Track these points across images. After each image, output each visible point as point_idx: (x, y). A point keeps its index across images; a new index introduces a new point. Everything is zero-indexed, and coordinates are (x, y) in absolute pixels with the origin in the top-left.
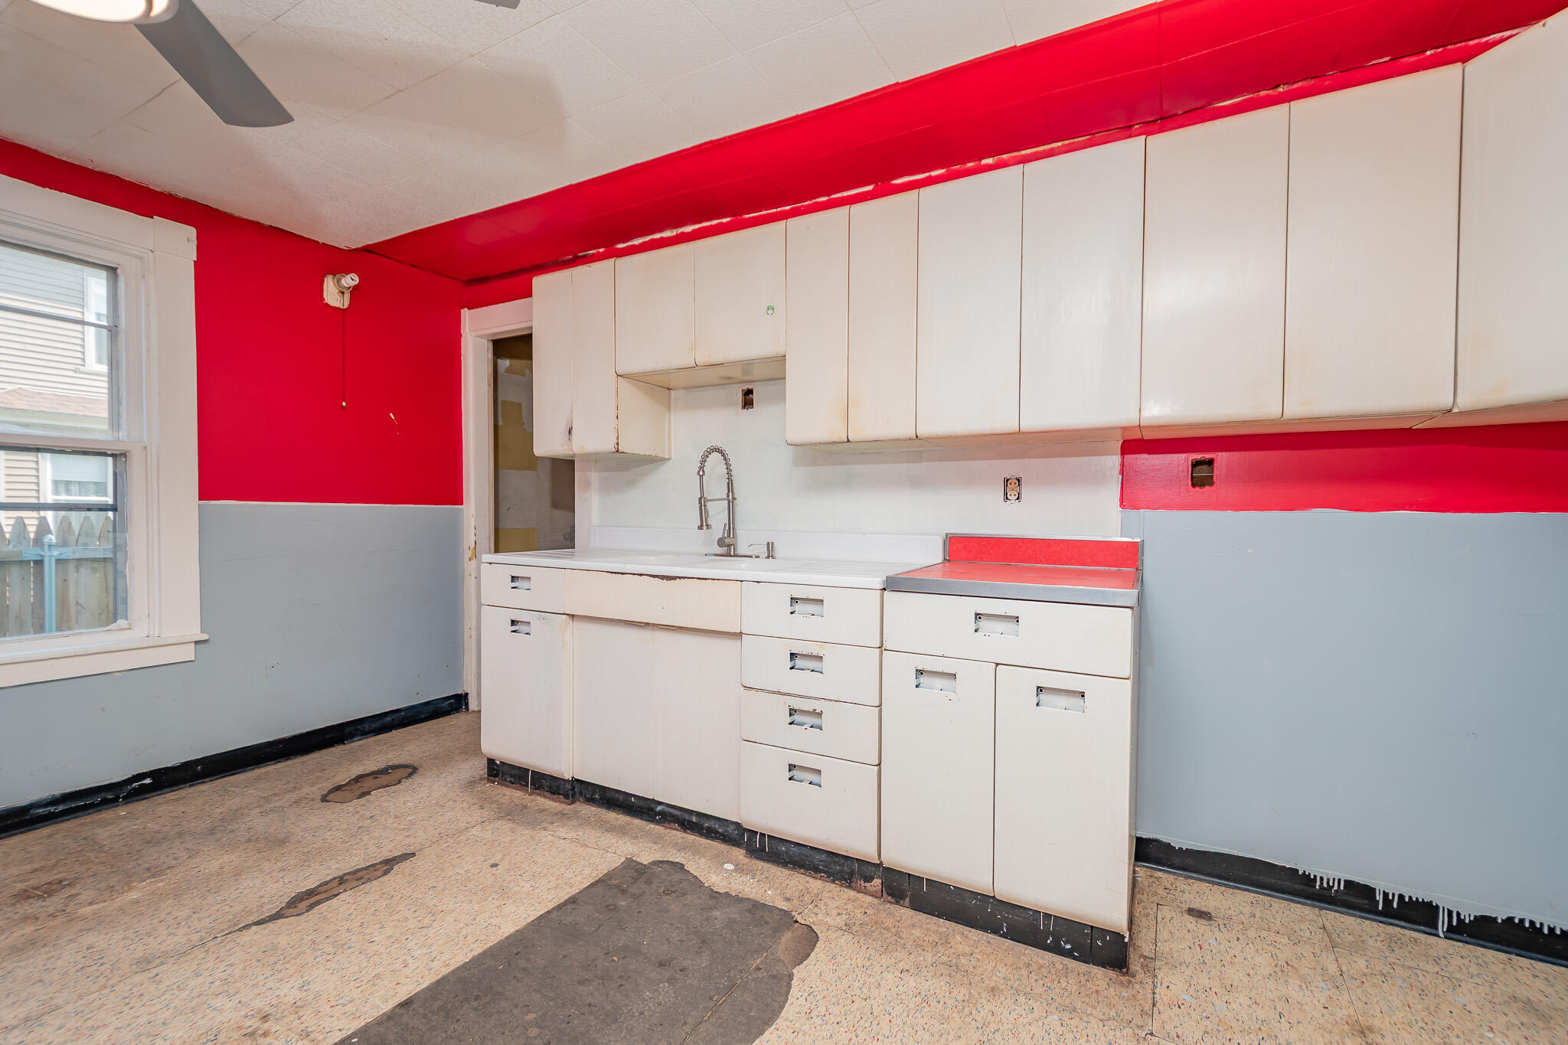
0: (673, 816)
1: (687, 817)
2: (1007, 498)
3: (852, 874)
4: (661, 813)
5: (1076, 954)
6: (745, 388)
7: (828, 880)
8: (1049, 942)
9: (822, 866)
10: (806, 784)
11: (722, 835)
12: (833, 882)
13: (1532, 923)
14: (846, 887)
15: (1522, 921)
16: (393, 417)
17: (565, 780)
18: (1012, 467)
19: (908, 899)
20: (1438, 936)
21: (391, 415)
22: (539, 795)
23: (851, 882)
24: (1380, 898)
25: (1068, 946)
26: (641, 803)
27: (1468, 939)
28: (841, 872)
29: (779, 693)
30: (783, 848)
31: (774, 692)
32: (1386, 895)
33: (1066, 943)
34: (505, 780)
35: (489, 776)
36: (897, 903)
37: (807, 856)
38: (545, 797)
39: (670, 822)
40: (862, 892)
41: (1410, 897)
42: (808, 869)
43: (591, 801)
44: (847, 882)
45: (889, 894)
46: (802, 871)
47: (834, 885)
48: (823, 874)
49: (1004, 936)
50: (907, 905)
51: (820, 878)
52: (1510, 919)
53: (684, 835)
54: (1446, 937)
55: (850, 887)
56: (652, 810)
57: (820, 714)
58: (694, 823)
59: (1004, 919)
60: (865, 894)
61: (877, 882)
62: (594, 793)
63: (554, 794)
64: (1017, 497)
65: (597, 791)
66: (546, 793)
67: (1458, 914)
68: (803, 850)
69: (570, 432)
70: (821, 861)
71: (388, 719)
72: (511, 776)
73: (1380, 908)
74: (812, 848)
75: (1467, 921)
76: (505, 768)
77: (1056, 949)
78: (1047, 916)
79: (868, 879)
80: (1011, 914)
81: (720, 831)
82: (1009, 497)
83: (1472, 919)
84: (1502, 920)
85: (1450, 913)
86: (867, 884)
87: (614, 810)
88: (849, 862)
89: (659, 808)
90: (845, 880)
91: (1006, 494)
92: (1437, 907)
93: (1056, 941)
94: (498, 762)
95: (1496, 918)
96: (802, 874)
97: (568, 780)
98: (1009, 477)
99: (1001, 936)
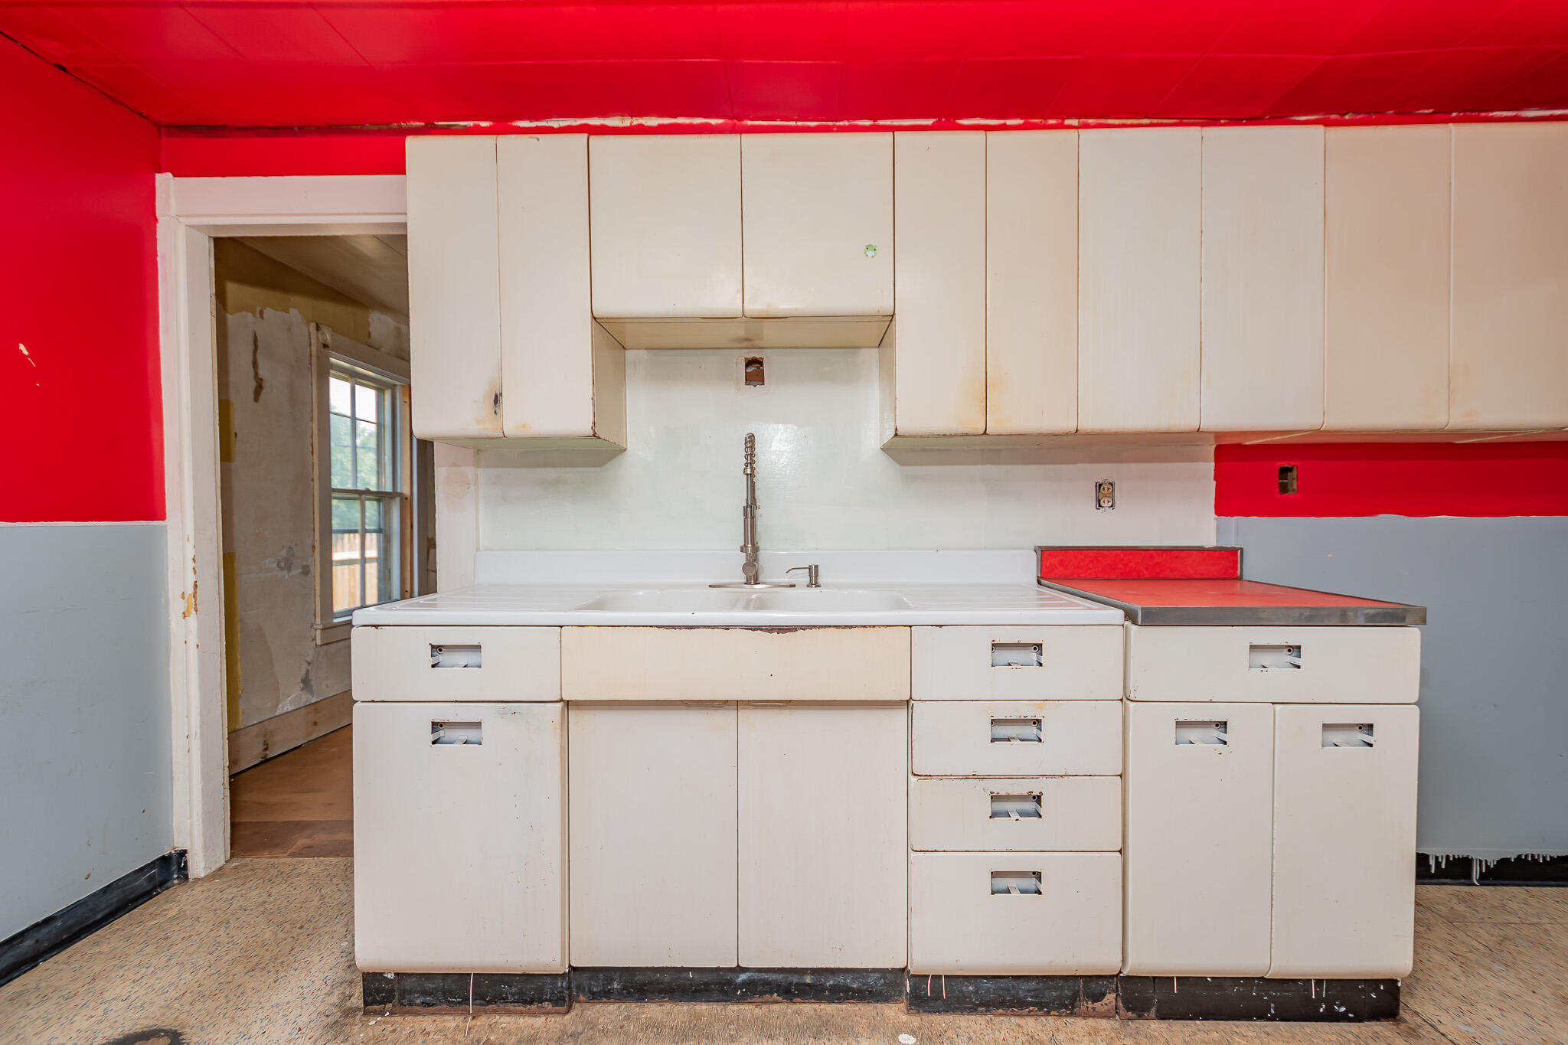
0: (766, 983)
1: (795, 979)
2: (1100, 506)
3: (1074, 998)
4: (744, 984)
5: (1350, 1015)
6: (750, 356)
7: (1039, 1013)
8: (1321, 1010)
9: (1031, 997)
10: (1015, 894)
11: (859, 991)
12: (1048, 1014)
13: (1533, 856)
14: (1067, 1016)
15: (1526, 856)
16: (26, 352)
17: (555, 976)
18: (1104, 471)
19: (1154, 1009)
20: (1475, 885)
21: (22, 347)
22: (495, 1012)
23: (1074, 1007)
24: (1432, 862)
25: (1343, 1009)
26: (706, 978)
27: (1494, 882)
28: (1059, 997)
29: (975, 777)
30: (971, 988)
31: (967, 777)
32: (1437, 858)
33: (1339, 1007)
34: (411, 1004)
35: (366, 1003)
36: (1140, 1017)
37: (1008, 990)
38: (509, 1013)
39: (762, 994)
40: (1090, 1017)
41: (1454, 856)
42: (1009, 1007)
43: (603, 995)
44: (1067, 1009)
45: (1128, 1009)
46: (1001, 1011)
47: (1050, 1018)
48: (1031, 1008)
49: (1273, 1019)
50: (1153, 1016)
51: (1029, 1015)
52: (1520, 856)
53: (795, 1007)
54: (1481, 885)
55: (1073, 1014)
56: (730, 983)
57: (1038, 799)
58: (808, 985)
59: (1272, 999)
60: (1094, 1017)
61: (1110, 998)
62: (610, 981)
63: (531, 1003)
64: (1110, 504)
65: (617, 976)
66: (510, 1007)
67: (1486, 861)
68: (1002, 984)
69: (496, 400)
70: (1029, 991)
71: (29, 943)
72: (424, 993)
73: (1433, 871)
74: (1014, 977)
75: (1492, 867)
76: (408, 984)
77: (1332, 1017)
78: (1319, 982)
79: (1098, 997)
80: (1279, 991)
81: (855, 986)
82: (1102, 503)
83: (1495, 863)
84: (1515, 859)
85: (1481, 861)
86: (1097, 1005)
87: (651, 1000)
88: (1071, 983)
89: (743, 977)
90: (1066, 1007)
91: (1098, 501)
92: (1472, 859)
93: (1329, 1009)
94: (391, 976)
95: (1510, 858)
96: (1001, 1015)
97: (565, 974)
98: (1101, 482)
99: (1269, 1019)
